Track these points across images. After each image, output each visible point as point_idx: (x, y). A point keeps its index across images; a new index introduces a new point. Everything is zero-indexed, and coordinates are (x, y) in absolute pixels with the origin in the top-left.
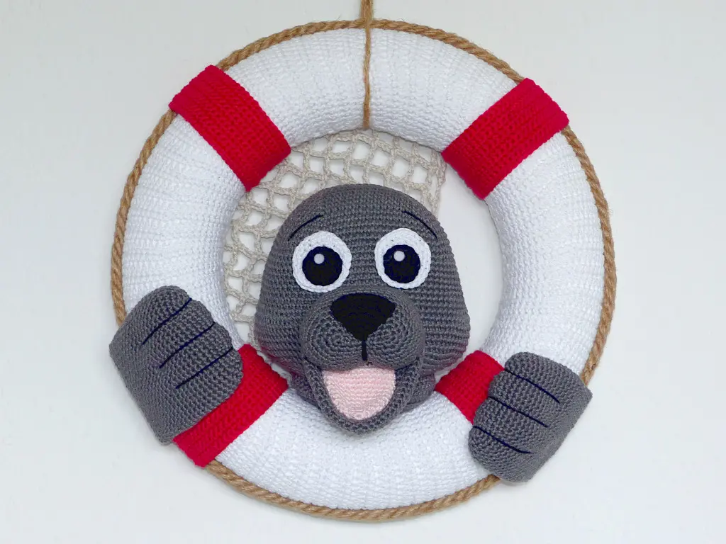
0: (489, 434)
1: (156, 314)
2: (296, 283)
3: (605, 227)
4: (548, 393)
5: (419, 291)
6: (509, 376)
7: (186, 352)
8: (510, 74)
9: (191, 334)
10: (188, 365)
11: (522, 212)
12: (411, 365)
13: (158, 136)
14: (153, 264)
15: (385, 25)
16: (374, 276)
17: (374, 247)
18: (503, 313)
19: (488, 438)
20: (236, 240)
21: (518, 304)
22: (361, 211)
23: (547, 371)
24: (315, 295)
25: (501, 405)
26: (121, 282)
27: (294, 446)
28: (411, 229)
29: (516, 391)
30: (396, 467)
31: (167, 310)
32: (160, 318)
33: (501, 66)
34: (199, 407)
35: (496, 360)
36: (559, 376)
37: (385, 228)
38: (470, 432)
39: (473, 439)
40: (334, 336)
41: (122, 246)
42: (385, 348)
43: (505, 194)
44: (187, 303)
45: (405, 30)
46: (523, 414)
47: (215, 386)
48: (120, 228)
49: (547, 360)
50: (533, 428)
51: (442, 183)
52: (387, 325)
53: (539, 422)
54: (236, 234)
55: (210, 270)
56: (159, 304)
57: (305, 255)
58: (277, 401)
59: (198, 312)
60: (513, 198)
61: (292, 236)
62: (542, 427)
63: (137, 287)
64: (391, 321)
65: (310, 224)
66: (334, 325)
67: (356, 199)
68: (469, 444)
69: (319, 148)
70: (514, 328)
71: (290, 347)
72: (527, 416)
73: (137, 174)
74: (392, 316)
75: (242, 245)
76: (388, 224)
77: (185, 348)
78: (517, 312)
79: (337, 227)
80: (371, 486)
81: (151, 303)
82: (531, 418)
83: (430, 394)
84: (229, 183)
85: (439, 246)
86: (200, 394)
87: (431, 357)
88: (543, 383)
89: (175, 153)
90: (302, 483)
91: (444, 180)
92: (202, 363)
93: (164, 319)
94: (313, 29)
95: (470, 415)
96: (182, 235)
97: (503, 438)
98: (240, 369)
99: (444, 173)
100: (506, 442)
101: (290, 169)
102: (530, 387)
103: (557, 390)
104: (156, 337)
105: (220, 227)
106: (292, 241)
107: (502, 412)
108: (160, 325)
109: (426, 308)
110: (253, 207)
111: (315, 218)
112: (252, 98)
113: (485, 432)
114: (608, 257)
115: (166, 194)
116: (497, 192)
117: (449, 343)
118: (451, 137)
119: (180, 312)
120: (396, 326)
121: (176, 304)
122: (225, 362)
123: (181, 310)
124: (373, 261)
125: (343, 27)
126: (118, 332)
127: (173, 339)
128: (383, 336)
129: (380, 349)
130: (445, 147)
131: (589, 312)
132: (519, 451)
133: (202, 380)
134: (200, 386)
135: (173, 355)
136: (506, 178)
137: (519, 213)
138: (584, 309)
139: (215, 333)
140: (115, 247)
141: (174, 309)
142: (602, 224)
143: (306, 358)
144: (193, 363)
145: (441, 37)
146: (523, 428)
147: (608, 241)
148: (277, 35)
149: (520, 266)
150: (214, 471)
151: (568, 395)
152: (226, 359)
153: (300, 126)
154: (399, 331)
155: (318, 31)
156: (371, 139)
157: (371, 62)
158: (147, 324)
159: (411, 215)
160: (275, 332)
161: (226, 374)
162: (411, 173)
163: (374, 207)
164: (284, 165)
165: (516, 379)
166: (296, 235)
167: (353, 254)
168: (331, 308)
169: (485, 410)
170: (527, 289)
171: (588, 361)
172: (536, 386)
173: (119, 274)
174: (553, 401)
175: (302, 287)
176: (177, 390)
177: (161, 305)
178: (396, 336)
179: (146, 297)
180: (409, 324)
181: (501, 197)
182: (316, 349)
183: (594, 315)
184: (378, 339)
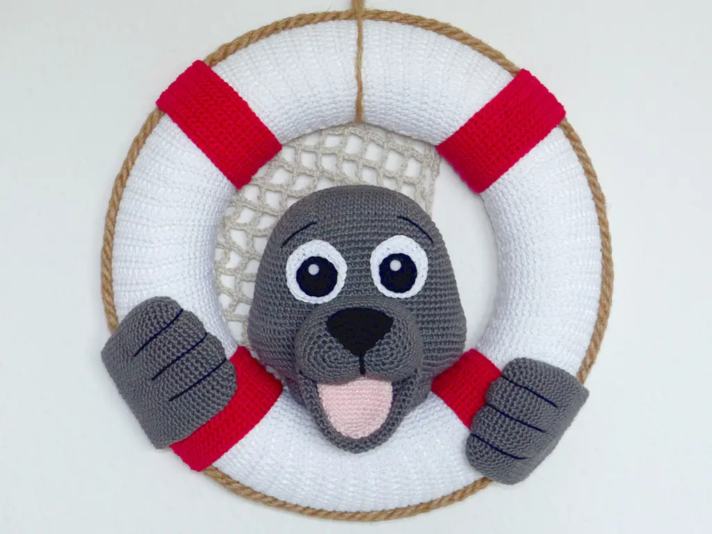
0: (487, 443)
1: (147, 327)
2: (290, 293)
3: (603, 223)
4: (546, 400)
5: (416, 299)
6: (507, 384)
7: (178, 366)
8: (506, 65)
9: (183, 348)
10: (181, 379)
11: (519, 211)
12: (409, 378)
13: (146, 136)
14: (143, 272)
15: (378, 15)
16: (369, 285)
17: (369, 256)
18: (499, 311)
19: (486, 447)
20: (228, 238)
21: (514, 305)
22: (355, 217)
23: (546, 377)
24: (309, 305)
25: (499, 414)
26: (111, 286)
27: (290, 454)
28: (407, 236)
29: (514, 399)
30: (393, 474)
31: (158, 323)
32: (151, 332)
33: (496, 57)
34: (193, 420)
35: (493, 362)
36: (557, 381)
37: (380, 235)
38: (468, 440)
39: (470, 446)
40: (330, 353)
41: (111, 249)
42: (384, 364)
43: (502, 192)
44: (178, 316)
45: (397, 21)
46: (522, 422)
47: (209, 399)
48: (109, 231)
49: (545, 365)
50: (531, 436)
51: (436, 176)
52: (385, 340)
53: (536, 429)
54: (228, 231)
55: (202, 275)
56: (149, 317)
57: (299, 265)
58: (272, 408)
59: (190, 324)
60: (510, 197)
61: (285, 244)
62: (541, 433)
63: (127, 294)
64: (389, 337)
65: (304, 231)
66: (331, 341)
67: (350, 205)
68: (467, 452)
69: (310, 142)
70: (511, 330)
71: (285, 357)
72: (526, 424)
73: (125, 175)
74: (389, 331)
75: (234, 243)
76: (383, 231)
77: (177, 362)
78: (513, 313)
79: (331, 235)
80: (368, 492)
81: (142, 316)
82: (530, 426)
83: (426, 397)
84: (219, 185)
85: (435, 251)
86: (194, 407)
87: (429, 364)
88: (542, 389)
89: (162, 156)
90: (298, 490)
91: (438, 173)
92: (195, 377)
93: (155, 333)
94: (303, 21)
95: (467, 421)
96: (172, 241)
97: (501, 447)
98: (234, 381)
99: (438, 165)
100: (504, 451)
101: (282, 164)
102: (529, 395)
103: (555, 395)
104: (147, 350)
105: (211, 229)
106: (285, 249)
107: (500, 422)
108: (151, 339)
109: (423, 316)
110: (244, 204)
111: (308, 226)
112: (241, 98)
113: (483, 440)
114: (606, 253)
115: (154, 199)
116: (493, 189)
117: (447, 350)
118: (446, 134)
119: (171, 325)
120: (395, 341)
121: (168, 317)
122: (218, 375)
123: (172, 322)
124: (369, 270)
125: (334, 19)
126: (110, 341)
127: (164, 353)
128: (381, 353)
129: (379, 365)
130: (440, 142)
131: (586, 312)
132: (517, 458)
133: (195, 393)
134: (194, 400)
135: (165, 368)
136: (502, 177)
137: (516, 213)
138: (582, 310)
139: (207, 346)
140: (104, 250)
141: (164, 323)
142: (600, 219)
143: (301, 372)
144: (186, 377)
145: (434, 27)
146: (521, 436)
147: (605, 236)
148: (266, 28)
149: (517, 266)
150: (209, 476)
151: (566, 399)
152: (220, 372)
153: (291, 125)
154: (397, 346)
155: (308, 23)
156: (363, 132)
157: (363, 58)
158: (138, 336)
159: (406, 219)
160: (269, 341)
161: (219, 387)
162: (405, 166)
163: (369, 213)
164: (276, 160)
165: (514, 387)
166: (290, 242)
167: (347, 264)
168: (327, 323)
169: (483, 418)
170: (523, 289)
171: (585, 359)
172: (535, 393)
173: (109, 278)
174: (552, 406)
175: (297, 298)
176: (171, 403)
177: (152, 318)
178: (394, 352)
179: (136, 308)
180: (407, 339)
181: (497, 194)
182: (313, 365)
183: (591, 315)
184: (377, 356)
